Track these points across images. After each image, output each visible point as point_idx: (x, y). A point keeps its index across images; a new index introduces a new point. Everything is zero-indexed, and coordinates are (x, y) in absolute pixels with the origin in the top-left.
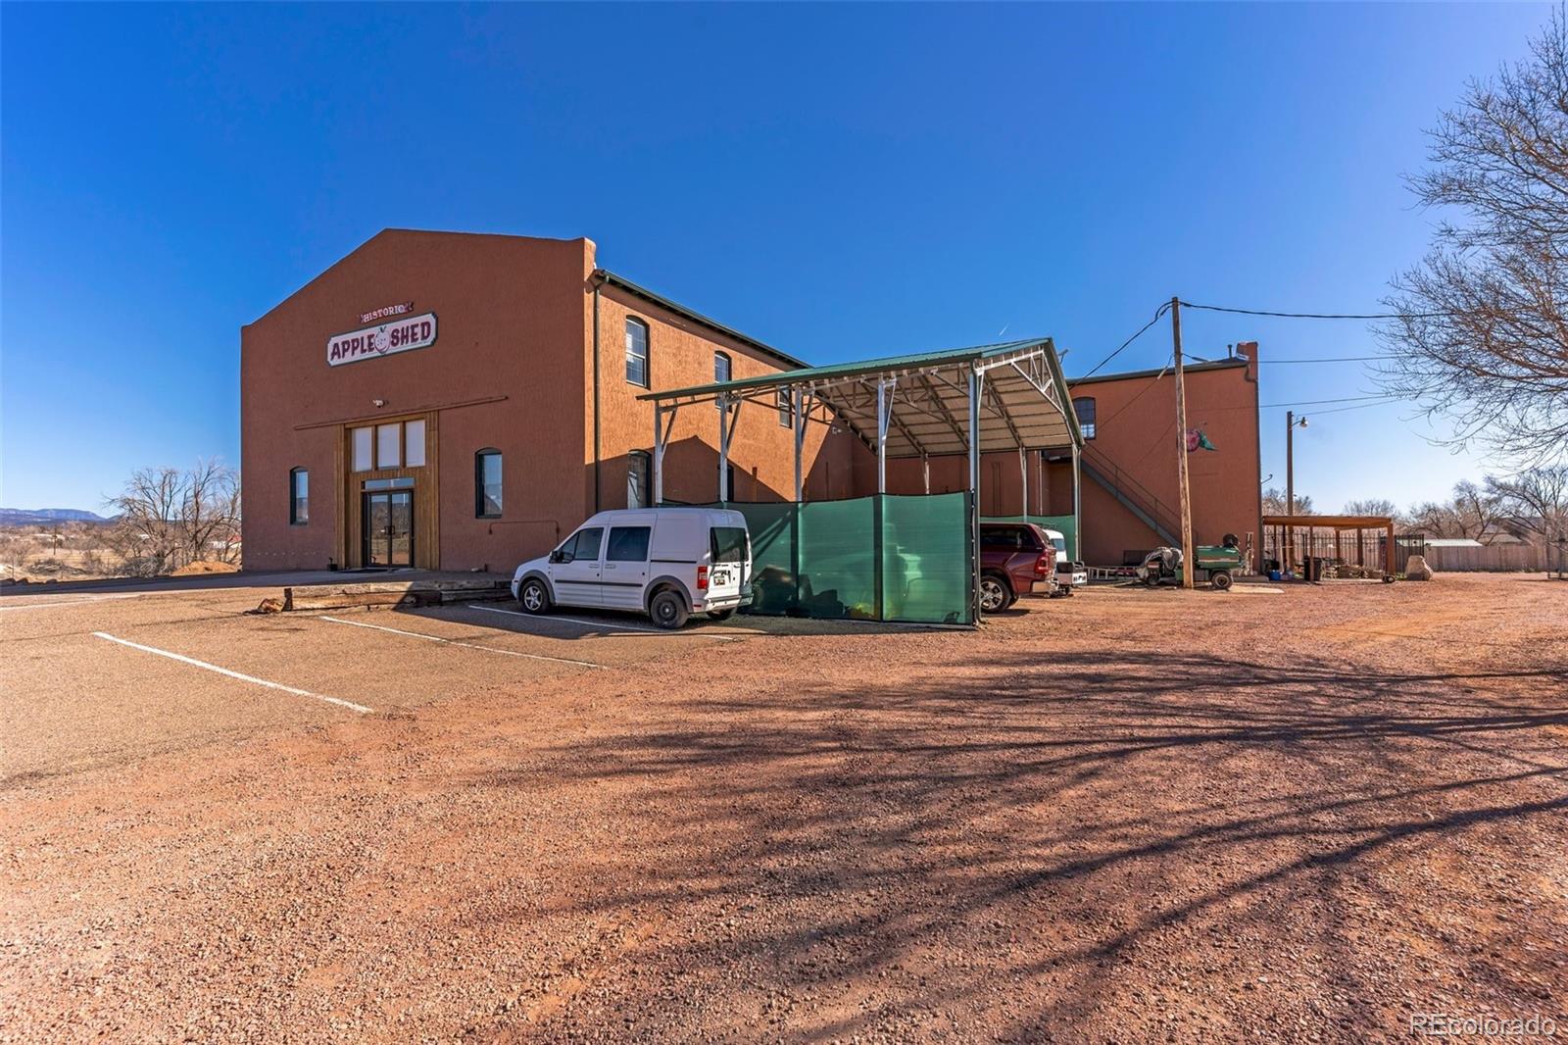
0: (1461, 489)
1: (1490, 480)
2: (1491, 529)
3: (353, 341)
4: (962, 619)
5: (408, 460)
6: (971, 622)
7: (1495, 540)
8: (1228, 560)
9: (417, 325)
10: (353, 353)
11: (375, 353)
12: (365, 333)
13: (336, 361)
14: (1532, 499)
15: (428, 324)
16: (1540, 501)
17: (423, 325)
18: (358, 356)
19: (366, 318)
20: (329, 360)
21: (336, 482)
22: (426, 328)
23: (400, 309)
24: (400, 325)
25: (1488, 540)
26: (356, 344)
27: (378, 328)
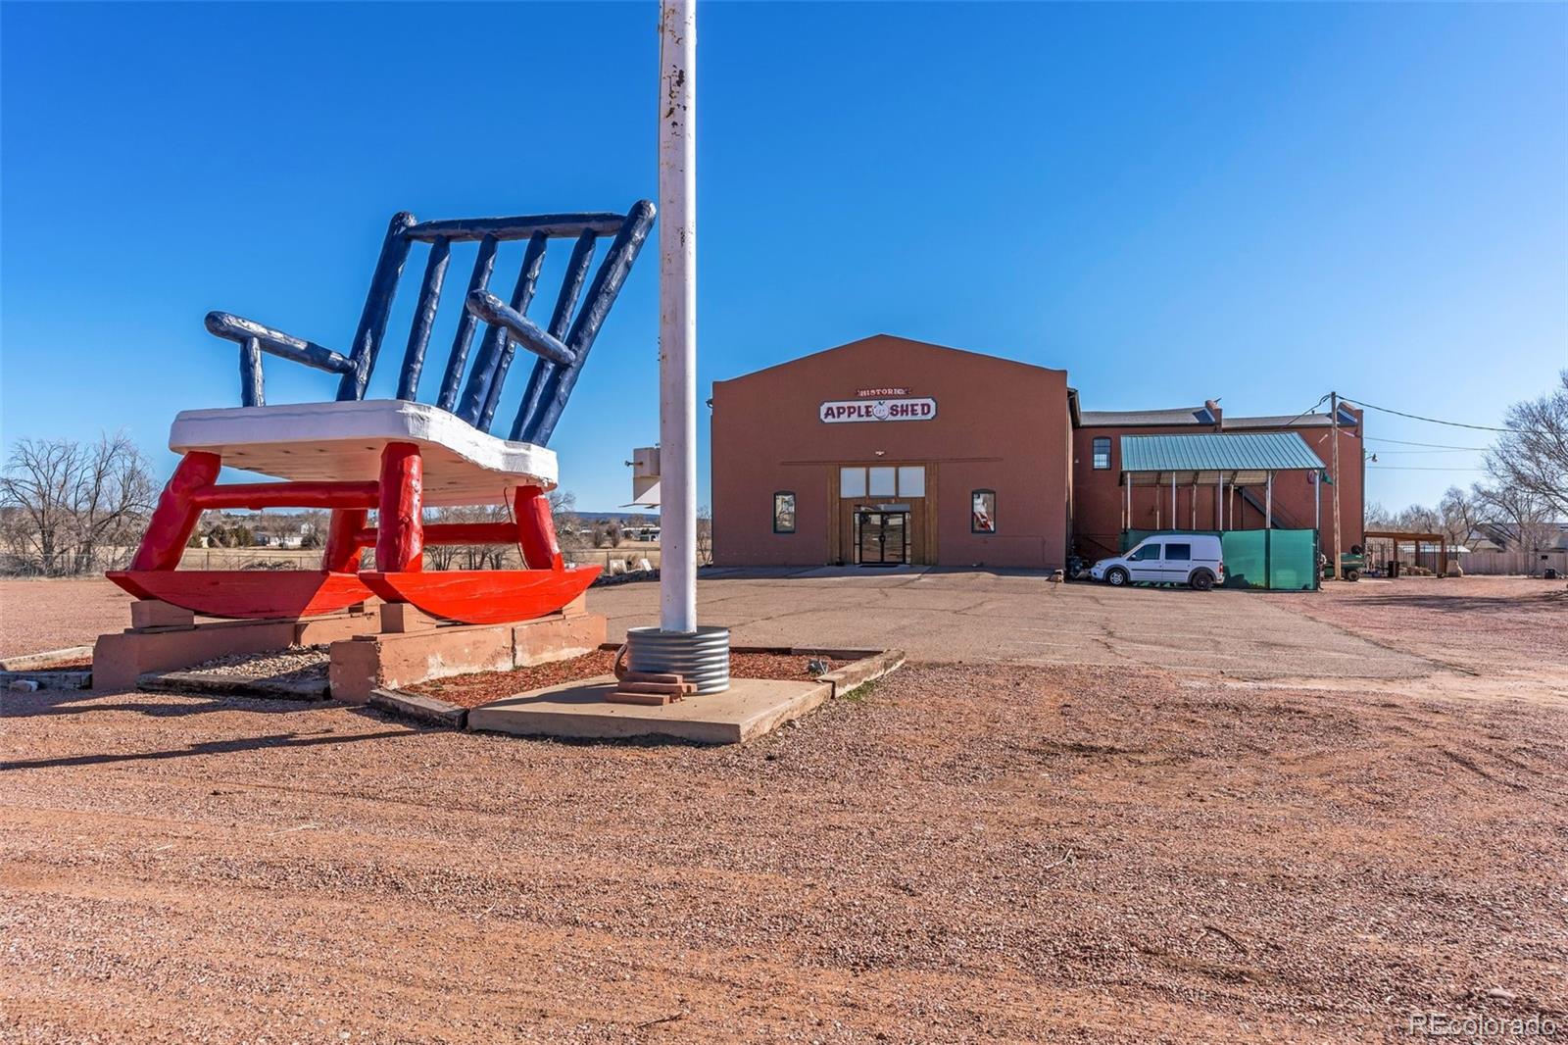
0: (1450, 495)
1: (1476, 487)
2: (1475, 535)
3: (849, 408)
4: (1311, 587)
5: (900, 491)
6: (1317, 586)
7: (1478, 546)
8: (1357, 562)
9: (917, 405)
10: (849, 416)
11: (873, 419)
12: (863, 404)
13: (830, 419)
14: (1510, 507)
15: (929, 406)
16: (1517, 509)
17: (923, 405)
18: (854, 418)
19: (863, 393)
20: (822, 417)
21: (829, 505)
22: (926, 408)
23: (899, 392)
24: (899, 402)
25: (1472, 546)
26: (852, 410)
27: (877, 402)
